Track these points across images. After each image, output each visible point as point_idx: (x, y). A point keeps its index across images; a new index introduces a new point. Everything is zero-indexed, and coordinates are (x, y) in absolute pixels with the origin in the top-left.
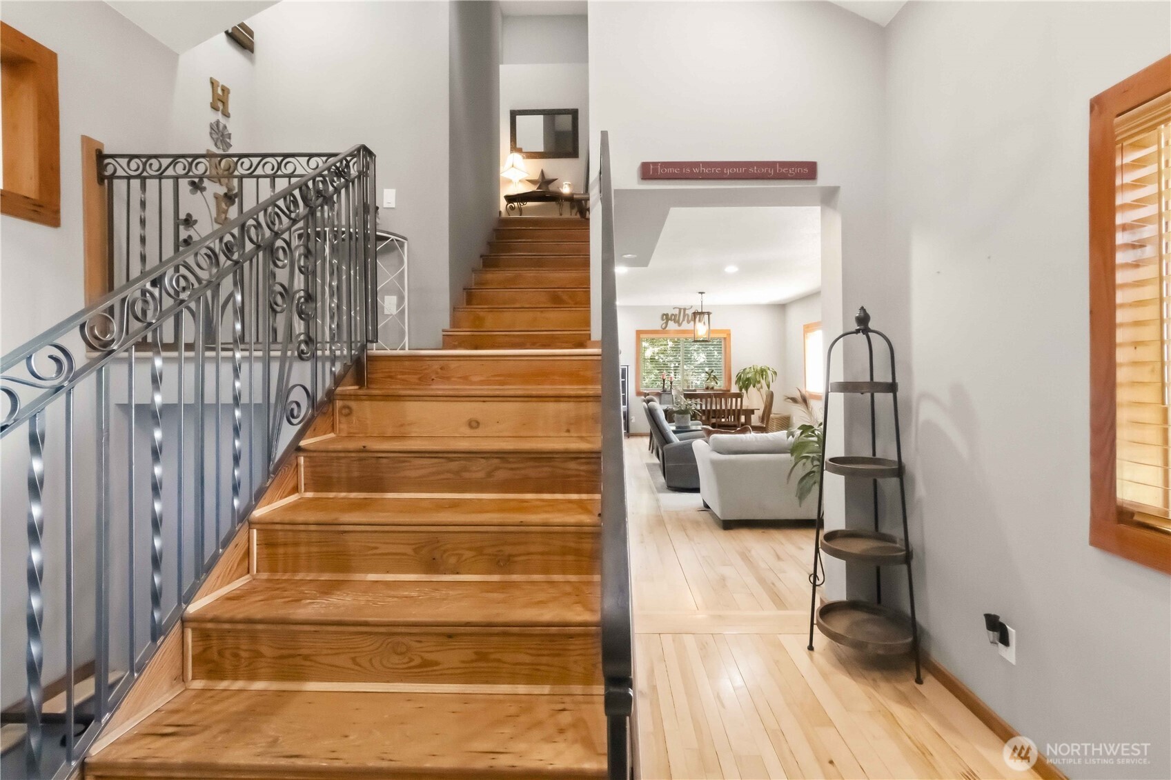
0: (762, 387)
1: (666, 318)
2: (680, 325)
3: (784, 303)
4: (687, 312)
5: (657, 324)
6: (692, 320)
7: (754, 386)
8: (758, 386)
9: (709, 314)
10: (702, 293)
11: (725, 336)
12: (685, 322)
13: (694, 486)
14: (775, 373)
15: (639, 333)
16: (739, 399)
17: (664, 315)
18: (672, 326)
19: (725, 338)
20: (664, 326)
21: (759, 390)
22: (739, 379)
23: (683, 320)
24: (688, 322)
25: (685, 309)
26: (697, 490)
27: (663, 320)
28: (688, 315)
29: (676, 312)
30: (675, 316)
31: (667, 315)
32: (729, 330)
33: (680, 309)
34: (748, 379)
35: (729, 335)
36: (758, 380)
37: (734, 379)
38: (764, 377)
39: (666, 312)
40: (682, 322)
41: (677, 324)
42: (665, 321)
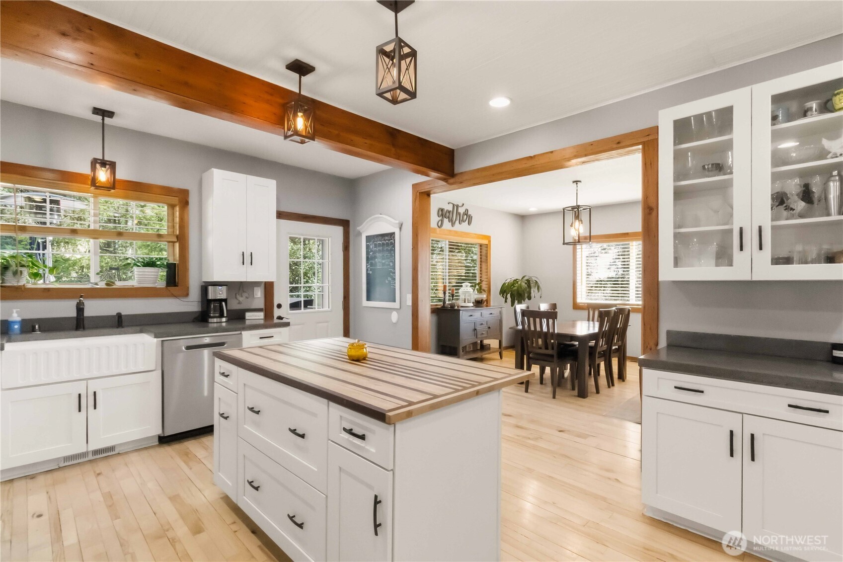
1: (442, 214)
2: (453, 225)
4: (459, 210)
5: (435, 221)
6: (462, 220)
11: (485, 242)
18: (446, 224)
20: (440, 223)
23: (456, 219)
24: (460, 223)
25: (457, 206)
27: (438, 215)
28: (460, 214)
29: (450, 208)
30: (449, 212)
31: (442, 210)
32: (490, 237)
35: (490, 241)
39: (442, 207)
40: (455, 221)
41: (451, 223)
42: (441, 218)
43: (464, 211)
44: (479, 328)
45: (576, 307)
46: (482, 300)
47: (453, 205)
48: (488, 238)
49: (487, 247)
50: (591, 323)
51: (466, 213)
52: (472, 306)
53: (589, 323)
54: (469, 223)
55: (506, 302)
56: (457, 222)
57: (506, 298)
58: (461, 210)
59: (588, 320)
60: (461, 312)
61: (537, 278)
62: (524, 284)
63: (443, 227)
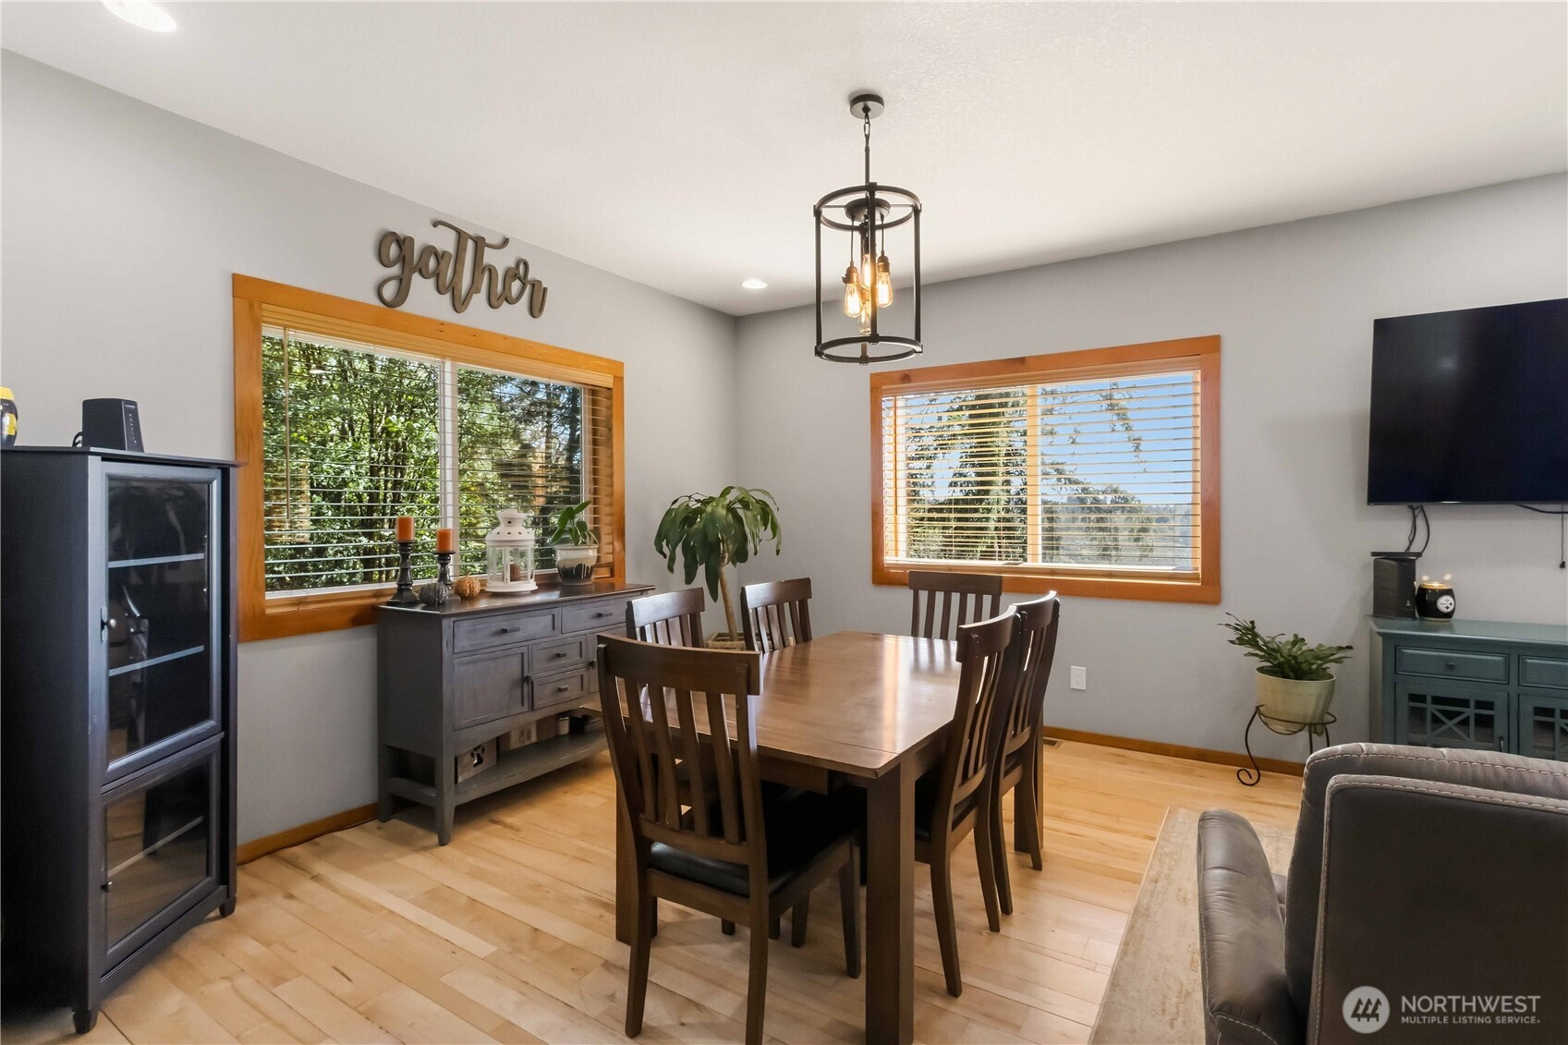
1: (401, 257)
2: (459, 304)
4: (488, 258)
5: (356, 278)
6: (505, 295)
11: (605, 380)
17: (393, 238)
18: (425, 300)
19: (607, 392)
20: (389, 290)
23: (474, 288)
24: (492, 300)
25: (480, 243)
27: (383, 259)
28: (492, 274)
29: (445, 242)
30: (440, 257)
31: (403, 243)
32: (621, 366)
33: (460, 237)
35: (619, 380)
39: (402, 231)
40: (469, 294)
41: (447, 298)
42: (395, 270)
43: (512, 265)
44: (539, 671)
45: (882, 577)
46: (580, 566)
47: (459, 232)
48: (616, 369)
49: (610, 398)
50: (923, 642)
51: (519, 271)
52: (534, 592)
53: (916, 644)
54: (535, 309)
55: (671, 569)
56: (479, 299)
57: (672, 560)
58: (499, 261)
59: (915, 633)
60: (446, 623)
61: (765, 492)
62: (724, 512)
63: (408, 307)
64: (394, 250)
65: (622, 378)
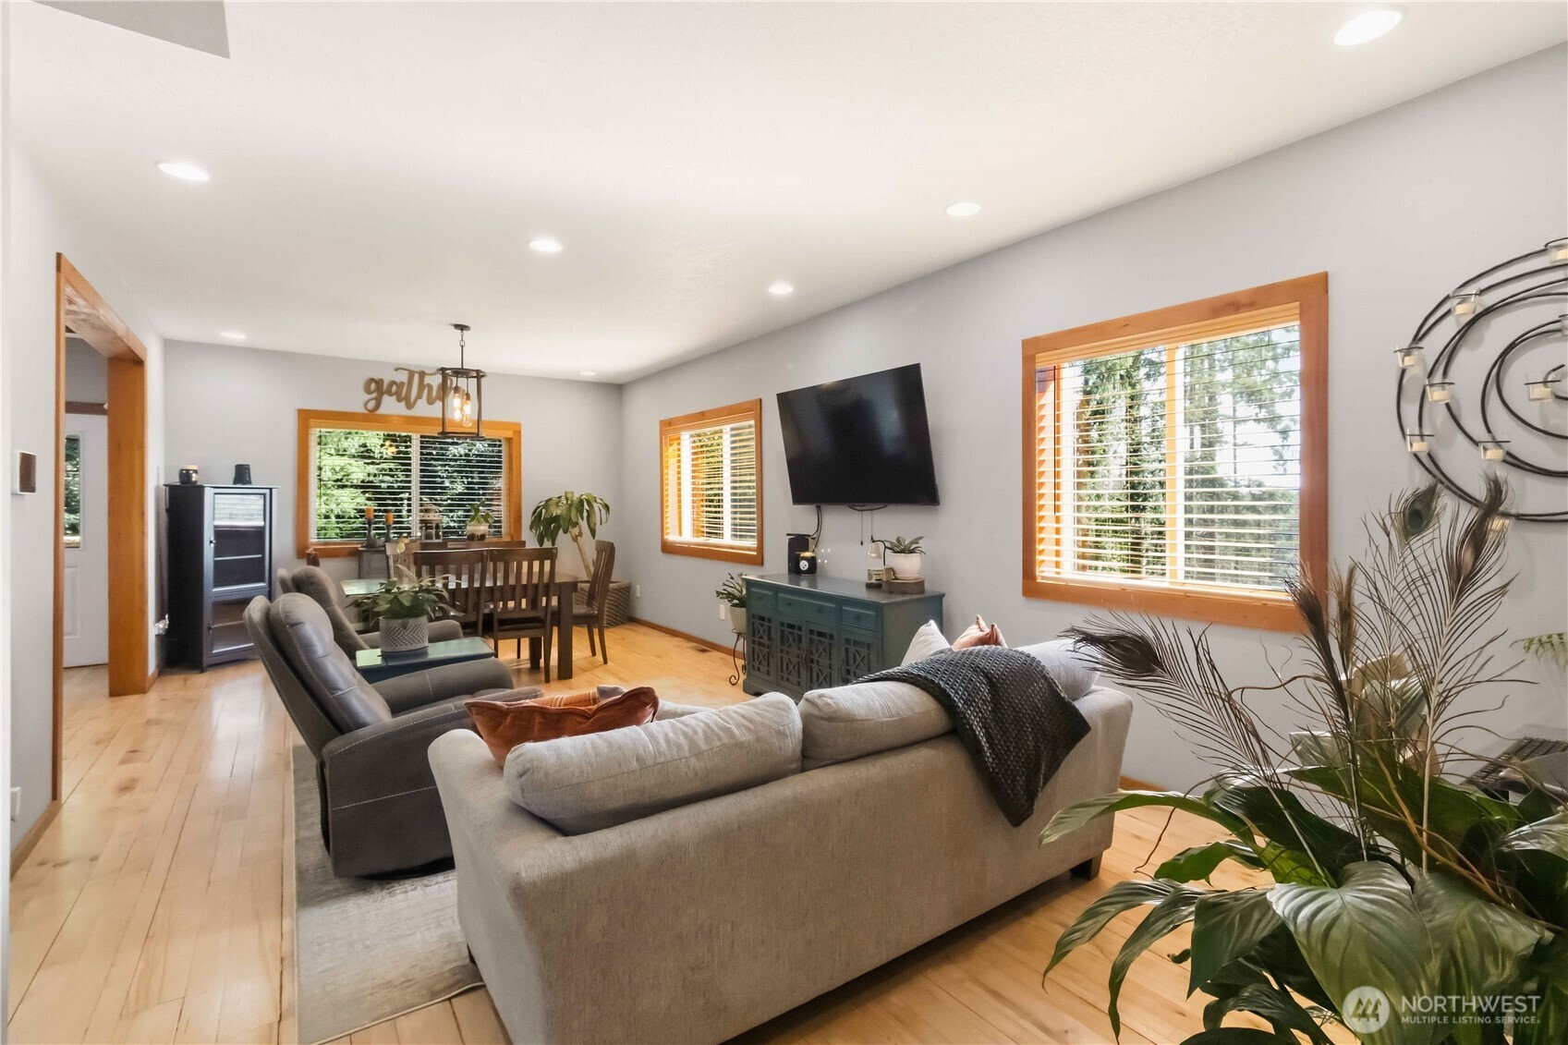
0: (580, 534)
1: (378, 388)
2: (410, 406)
3: (621, 381)
4: (427, 380)
5: (356, 401)
6: (437, 398)
7: (565, 532)
8: (575, 531)
9: (479, 375)
10: (462, 328)
11: (509, 434)
12: (422, 403)
13: (437, 854)
14: (607, 507)
15: (307, 418)
16: (547, 564)
17: (372, 380)
18: (390, 406)
19: (509, 440)
20: (371, 405)
21: (575, 539)
22: (537, 519)
23: (419, 396)
24: (431, 402)
25: (422, 374)
26: (444, 864)
27: (368, 391)
28: (430, 387)
29: (403, 377)
30: (400, 385)
31: (379, 383)
32: (519, 425)
33: (411, 373)
34: (556, 519)
35: (518, 433)
36: (574, 520)
37: (527, 519)
38: (585, 514)
39: (376, 377)
40: (415, 401)
41: (403, 403)
42: (374, 395)
45: (666, 548)
47: (409, 371)
48: (514, 427)
49: (511, 443)
56: (423, 401)
58: (435, 381)
63: (381, 411)
64: (373, 386)
65: (520, 432)
